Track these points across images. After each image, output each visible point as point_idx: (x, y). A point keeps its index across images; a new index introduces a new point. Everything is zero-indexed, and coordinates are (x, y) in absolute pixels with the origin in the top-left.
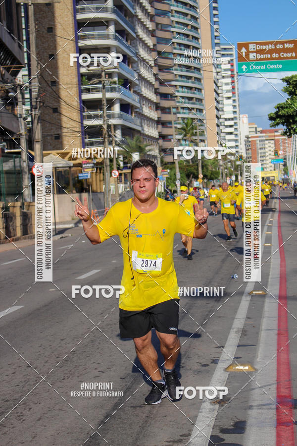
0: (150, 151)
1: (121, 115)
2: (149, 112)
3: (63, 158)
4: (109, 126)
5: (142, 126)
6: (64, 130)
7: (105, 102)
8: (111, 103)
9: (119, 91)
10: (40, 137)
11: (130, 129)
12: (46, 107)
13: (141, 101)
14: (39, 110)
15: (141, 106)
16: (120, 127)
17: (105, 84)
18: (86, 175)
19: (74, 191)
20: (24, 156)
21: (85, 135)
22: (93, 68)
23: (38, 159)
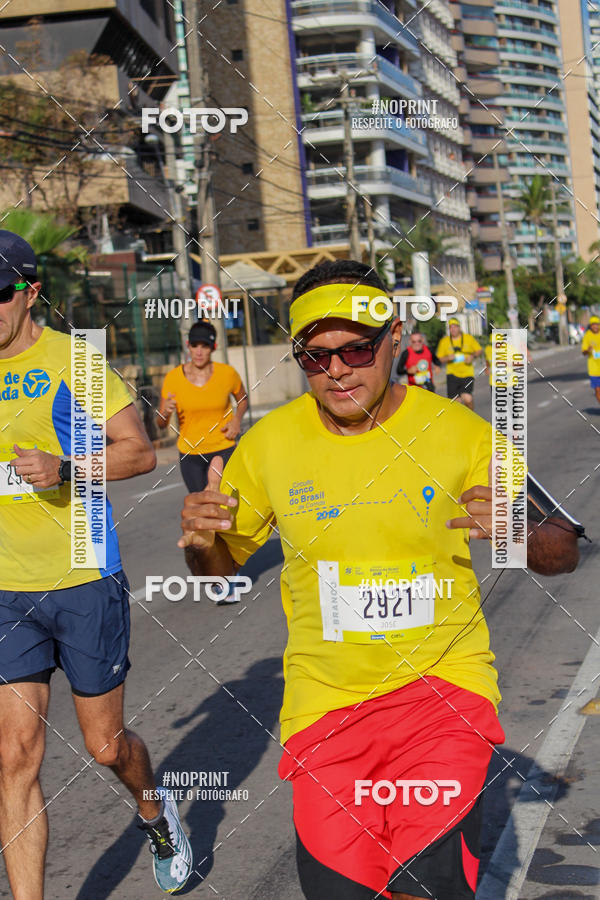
0: (450, 247)
1: (388, 174)
2: (447, 165)
3: (266, 268)
4: (359, 199)
5: (433, 196)
6: (268, 211)
7: (349, 148)
8: (363, 149)
10: (212, 227)
11: (408, 202)
12: (222, 163)
13: (431, 142)
14: (209, 169)
15: (430, 153)
16: (386, 200)
17: (349, 110)
20: (183, 268)
21: (313, 220)
22: (324, 76)
23: (208, 273)
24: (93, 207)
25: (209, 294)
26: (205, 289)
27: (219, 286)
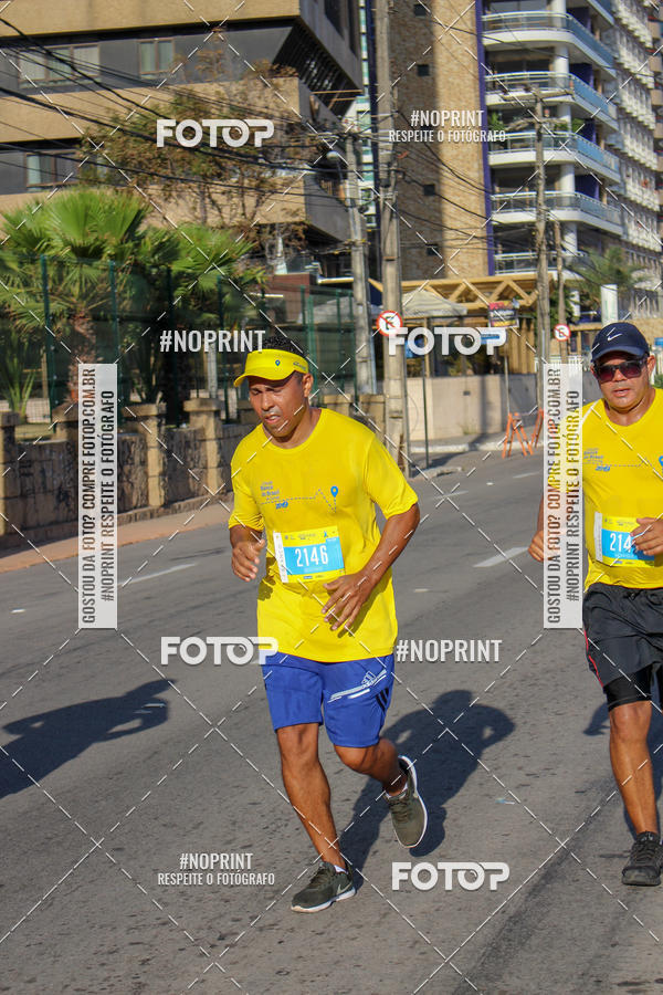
0: (641, 280)
1: (577, 199)
2: (640, 193)
3: (446, 296)
4: (550, 226)
5: (623, 225)
6: (449, 235)
7: (540, 171)
8: (554, 172)
9: (573, 146)
10: (396, 250)
11: (597, 230)
12: (409, 183)
13: (624, 168)
14: (395, 189)
15: (622, 180)
16: (574, 227)
17: (542, 131)
19: (470, 372)
20: (360, 292)
21: (496, 246)
22: (517, 94)
23: (390, 300)
24: (273, 226)
25: (390, 320)
26: (385, 316)
27: (400, 314)
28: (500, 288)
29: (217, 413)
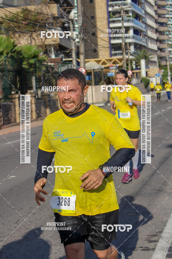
0: (152, 58)
1: (134, 36)
2: (151, 34)
3: (98, 63)
4: (126, 44)
5: (147, 43)
6: (99, 47)
8: (127, 29)
9: (133, 22)
10: (83, 51)
11: (141, 45)
12: (87, 33)
13: (147, 27)
14: (83, 34)
15: (146, 31)
16: (133, 44)
17: (123, 18)
18: (112, 73)
19: (105, 84)
20: (74, 63)
21: (112, 49)
22: (116, 8)
23: (82, 64)
24: (50, 45)
25: (82, 70)
26: (81, 68)
27: (85, 68)
28: (113, 61)
29: (35, 97)
